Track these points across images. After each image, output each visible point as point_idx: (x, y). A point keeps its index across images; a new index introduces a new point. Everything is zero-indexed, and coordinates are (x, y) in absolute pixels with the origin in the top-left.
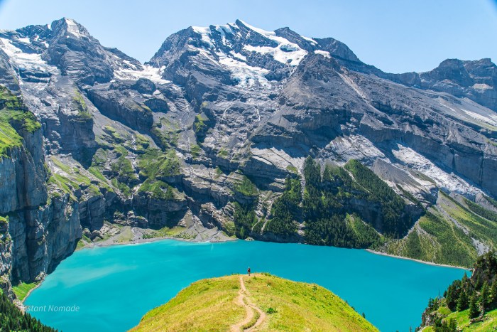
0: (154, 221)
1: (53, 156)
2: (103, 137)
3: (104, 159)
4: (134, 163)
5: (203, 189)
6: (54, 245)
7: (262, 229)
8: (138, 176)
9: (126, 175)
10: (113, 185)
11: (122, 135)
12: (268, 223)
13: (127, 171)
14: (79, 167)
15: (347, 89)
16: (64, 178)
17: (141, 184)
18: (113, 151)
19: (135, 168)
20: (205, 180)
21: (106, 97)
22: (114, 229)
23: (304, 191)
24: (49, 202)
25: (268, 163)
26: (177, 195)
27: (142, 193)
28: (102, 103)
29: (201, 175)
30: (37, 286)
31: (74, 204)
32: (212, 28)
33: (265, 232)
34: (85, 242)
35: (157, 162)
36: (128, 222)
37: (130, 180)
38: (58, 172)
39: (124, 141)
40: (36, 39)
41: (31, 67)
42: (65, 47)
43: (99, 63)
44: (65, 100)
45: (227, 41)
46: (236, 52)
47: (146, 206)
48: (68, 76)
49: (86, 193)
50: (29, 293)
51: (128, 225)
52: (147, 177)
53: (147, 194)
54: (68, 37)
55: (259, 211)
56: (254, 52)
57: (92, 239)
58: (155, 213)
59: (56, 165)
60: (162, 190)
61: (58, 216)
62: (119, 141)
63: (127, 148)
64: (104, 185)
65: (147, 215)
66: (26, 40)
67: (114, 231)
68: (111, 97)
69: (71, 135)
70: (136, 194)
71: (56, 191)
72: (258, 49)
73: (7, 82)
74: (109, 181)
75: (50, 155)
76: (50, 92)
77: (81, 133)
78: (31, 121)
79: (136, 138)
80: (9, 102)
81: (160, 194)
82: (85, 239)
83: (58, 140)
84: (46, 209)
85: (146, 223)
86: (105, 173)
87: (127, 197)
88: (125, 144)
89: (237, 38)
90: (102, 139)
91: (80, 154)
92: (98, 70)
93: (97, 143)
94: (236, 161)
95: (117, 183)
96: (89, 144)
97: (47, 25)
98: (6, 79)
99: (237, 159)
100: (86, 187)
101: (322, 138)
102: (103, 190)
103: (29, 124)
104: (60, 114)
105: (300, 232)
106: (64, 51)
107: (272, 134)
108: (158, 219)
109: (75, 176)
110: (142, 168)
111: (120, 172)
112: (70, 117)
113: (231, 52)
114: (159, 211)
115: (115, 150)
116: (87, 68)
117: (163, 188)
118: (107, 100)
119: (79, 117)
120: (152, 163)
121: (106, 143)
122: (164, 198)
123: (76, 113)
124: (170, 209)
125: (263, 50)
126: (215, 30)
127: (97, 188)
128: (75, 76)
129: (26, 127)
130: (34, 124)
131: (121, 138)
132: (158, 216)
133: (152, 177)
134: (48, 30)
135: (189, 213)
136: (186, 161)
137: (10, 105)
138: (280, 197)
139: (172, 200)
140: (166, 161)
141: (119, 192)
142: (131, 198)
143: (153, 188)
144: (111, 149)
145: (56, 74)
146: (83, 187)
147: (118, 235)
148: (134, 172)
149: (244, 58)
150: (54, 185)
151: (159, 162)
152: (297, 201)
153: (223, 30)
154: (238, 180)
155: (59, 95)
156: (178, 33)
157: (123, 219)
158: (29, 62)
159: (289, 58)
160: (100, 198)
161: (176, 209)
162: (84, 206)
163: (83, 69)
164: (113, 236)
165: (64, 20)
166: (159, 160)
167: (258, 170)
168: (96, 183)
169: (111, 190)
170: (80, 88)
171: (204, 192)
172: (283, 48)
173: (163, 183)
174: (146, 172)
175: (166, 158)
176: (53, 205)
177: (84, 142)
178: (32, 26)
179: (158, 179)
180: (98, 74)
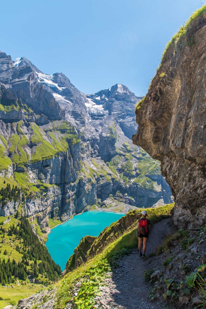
0: (139, 202)
1: (94, 159)
2: (121, 149)
3: (119, 161)
4: (135, 165)
6: (78, 205)
8: (135, 173)
9: (128, 172)
10: (120, 177)
11: (132, 148)
13: (129, 169)
14: (104, 165)
16: (93, 170)
17: (136, 178)
18: (125, 157)
19: (135, 168)
21: (129, 125)
22: (114, 203)
24: (77, 181)
26: (156, 187)
27: (134, 183)
28: (127, 129)
30: (62, 224)
31: (93, 185)
34: (97, 207)
35: (148, 165)
36: (124, 200)
37: (130, 175)
38: (92, 167)
39: (132, 152)
40: (103, 97)
41: (96, 112)
42: (114, 99)
43: (130, 106)
44: (106, 128)
47: (136, 192)
48: (112, 115)
49: (103, 180)
50: (56, 226)
51: (123, 202)
52: (140, 174)
53: (138, 184)
54: (116, 94)
57: (101, 207)
58: (140, 197)
59: (93, 163)
60: (147, 183)
61: (81, 190)
62: (129, 151)
63: (133, 156)
64: (114, 176)
65: (135, 198)
66: (98, 98)
67: (114, 204)
68: (132, 126)
69: (104, 147)
70: (131, 184)
71: (82, 176)
73: (80, 120)
74: (118, 174)
75: (92, 158)
76: (101, 125)
77: (109, 146)
78: (76, 139)
79: (140, 150)
80: (68, 130)
81: (145, 186)
82: (98, 206)
83: (97, 150)
84: (74, 185)
85: (134, 202)
86: (117, 169)
87: (126, 185)
88: (133, 154)
90: (120, 150)
91: (106, 158)
92: (129, 111)
93: (116, 152)
95: (122, 176)
96: (112, 152)
97: (109, 89)
98: (80, 119)
100: (103, 176)
102: (113, 179)
103: (74, 141)
104: (101, 136)
106: (113, 102)
108: (142, 202)
109: (100, 170)
110: (139, 169)
111: (126, 170)
112: (105, 137)
114: (143, 197)
115: (126, 156)
116: (122, 109)
117: (148, 182)
118: (129, 127)
119: (109, 137)
120: (145, 166)
121: (122, 152)
122: (147, 188)
123: (108, 135)
124: (150, 196)
127: (110, 178)
128: (116, 115)
129: (72, 142)
130: (77, 141)
131: (131, 149)
132: (141, 200)
133: (142, 175)
134: (109, 91)
135: (162, 200)
137: (68, 131)
139: (152, 190)
140: (154, 165)
141: (122, 181)
142: (128, 186)
143: (142, 182)
144: (124, 156)
145: (107, 114)
146: (101, 176)
147: (115, 207)
148: (134, 170)
150: (82, 173)
151: (150, 165)
155: (105, 125)
157: (121, 198)
158: (97, 109)
160: (110, 184)
161: (154, 197)
162: (100, 187)
163: (121, 111)
164: (113, 207)
165: (117, 85)
166: (150, 164)
168: (110, 175)
169: (117, 180)
170: (117, 121)
173: (149, 179)
174: (140, 171)
175: (154, 163)
176: (79, 183)
177: (110, 151)
178: (102, 91)
179: (146, 176)
180: (128, 113)
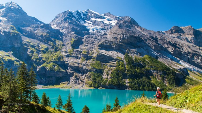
0: (48, 81)
4: (40, 55)
5: (75, 66)
7: (107, 83)
8: (41, 61)
9: (35, 60)
12: (110, 81)
15: (138, 31)
19: (40, 57)
20: (76, 63)
23: (126, 66)
25: (107, 55)
27: (43, 68)
29: (74, 61)
32: (77, 11)
33: (109, 84)
35: (51, 55)
37: (37, 62)
39: (35, 47)
45: (84, 16)
46: (88, 21)
47: (45, 74)
52: (46, 61)
53: (46, 68)
55: (104, 76)
56: (96, 21)
58: (49, 77)
62: (32, 46)
63: (36, 49)
65: (45, 78)
70: (40, 68)
72: (97, 20)
79: (41, 46)
81: (52, 69)
89: (88, 16)
94: (91, 55)
99: (91, 54)
101: (131, 46)
105: (127, 84)
107: (108, 44)
108: (51, 80)
110: (44, 58)
112: (8, 32)
113: (85, 21)
114: (52, 77)
120: (49, 56)
122: (55, 70)
123: (11, 31)
124: (58, 76)
125: (99, 20)
126: (78, 12)
131: (34, 45)
133: (48, 61)
136: (66, 56)
138: (115, 69)
142: (37, 70)
143: (49, 66)
149: (91, 23)
152: (124, 70)
153: (82, 12)
154: (93, 63)
156: (62, 13)
159: (110, 23)
161: (61, 76)
165: (11, 2)
167: (102, 59)
171: (75, 68)
172: (108, 19)
173: (54, 64)
174: (46, 59)
175: (56, 54)
179: (52, 62)
